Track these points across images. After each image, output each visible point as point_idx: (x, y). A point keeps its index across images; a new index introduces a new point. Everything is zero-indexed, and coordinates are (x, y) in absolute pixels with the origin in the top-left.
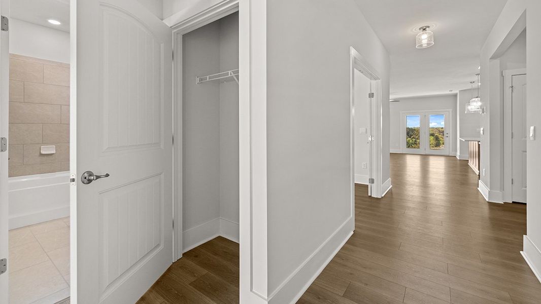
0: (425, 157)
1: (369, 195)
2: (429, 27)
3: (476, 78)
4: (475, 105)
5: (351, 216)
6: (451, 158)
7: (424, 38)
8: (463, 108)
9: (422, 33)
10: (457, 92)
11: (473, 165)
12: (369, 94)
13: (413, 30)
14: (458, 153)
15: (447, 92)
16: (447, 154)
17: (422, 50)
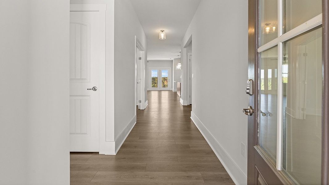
0: (160, 91)
1: (139, 109)
2: (164, 31)
3: (180, 54)
4: (179, 66)
5: (135, 115)
6: (170, 91)
7: (162, 36)
8: (175, 67)
9: (161, 33)
10: (173, 59)
11: (178, 94)
12: (139, 58)
13: (158, 31)
14: (173, 89)
15: (169, 59)
16: (169, 90)
17: (161, 40)
